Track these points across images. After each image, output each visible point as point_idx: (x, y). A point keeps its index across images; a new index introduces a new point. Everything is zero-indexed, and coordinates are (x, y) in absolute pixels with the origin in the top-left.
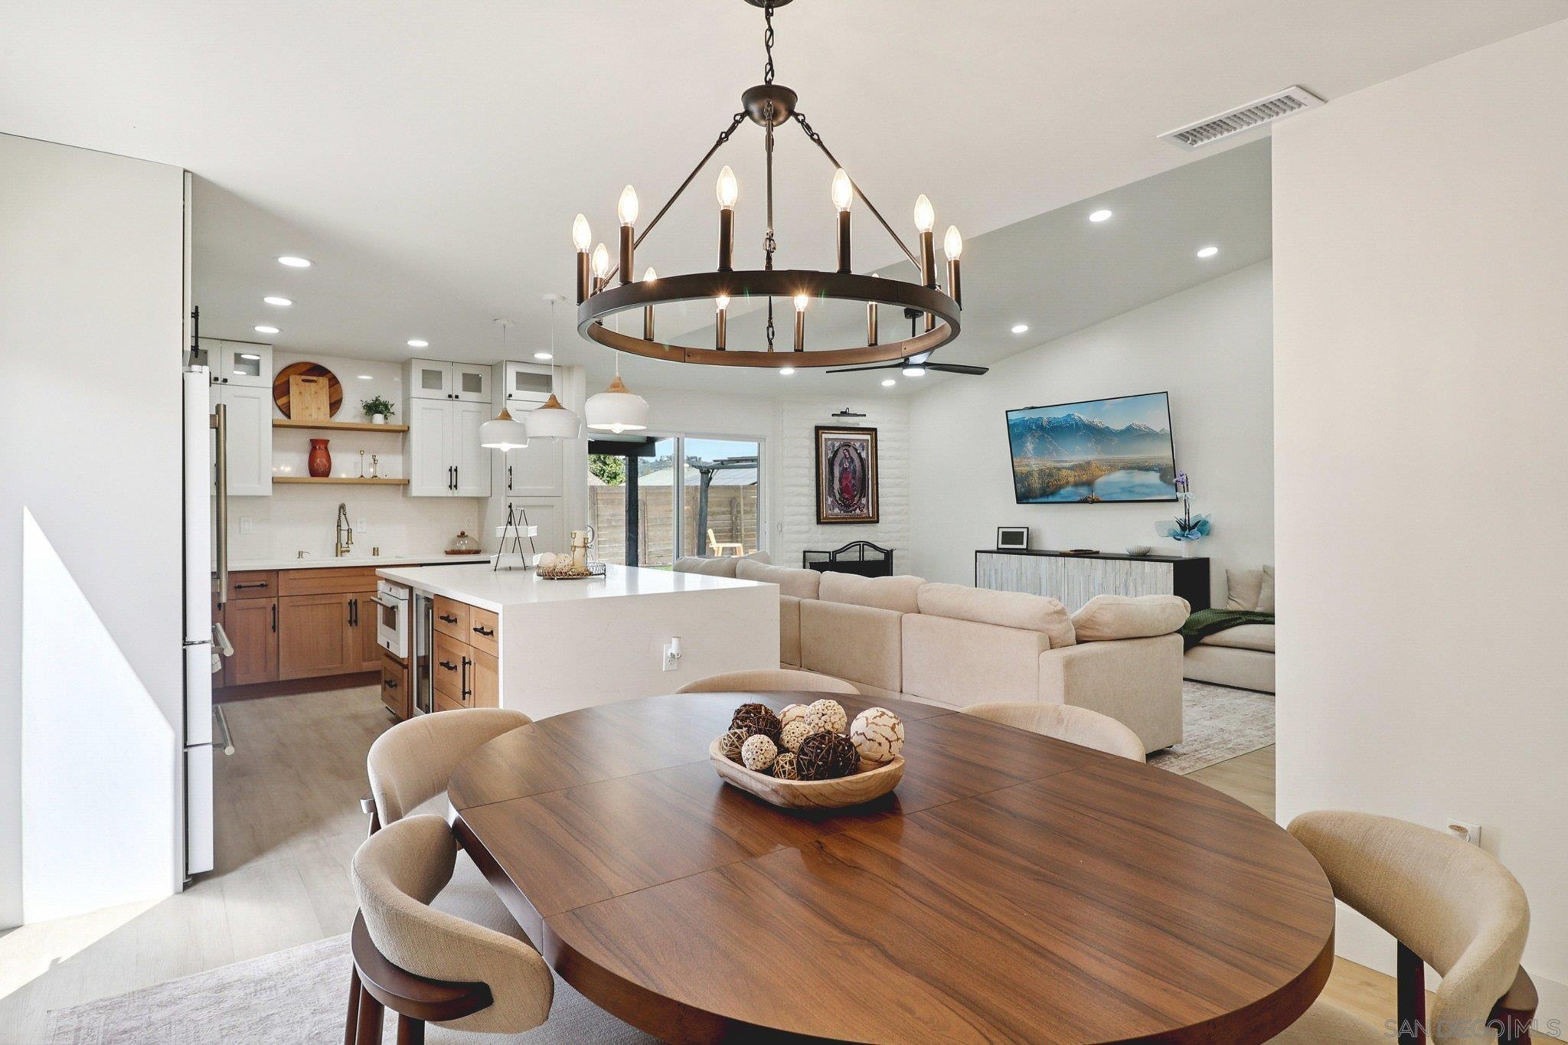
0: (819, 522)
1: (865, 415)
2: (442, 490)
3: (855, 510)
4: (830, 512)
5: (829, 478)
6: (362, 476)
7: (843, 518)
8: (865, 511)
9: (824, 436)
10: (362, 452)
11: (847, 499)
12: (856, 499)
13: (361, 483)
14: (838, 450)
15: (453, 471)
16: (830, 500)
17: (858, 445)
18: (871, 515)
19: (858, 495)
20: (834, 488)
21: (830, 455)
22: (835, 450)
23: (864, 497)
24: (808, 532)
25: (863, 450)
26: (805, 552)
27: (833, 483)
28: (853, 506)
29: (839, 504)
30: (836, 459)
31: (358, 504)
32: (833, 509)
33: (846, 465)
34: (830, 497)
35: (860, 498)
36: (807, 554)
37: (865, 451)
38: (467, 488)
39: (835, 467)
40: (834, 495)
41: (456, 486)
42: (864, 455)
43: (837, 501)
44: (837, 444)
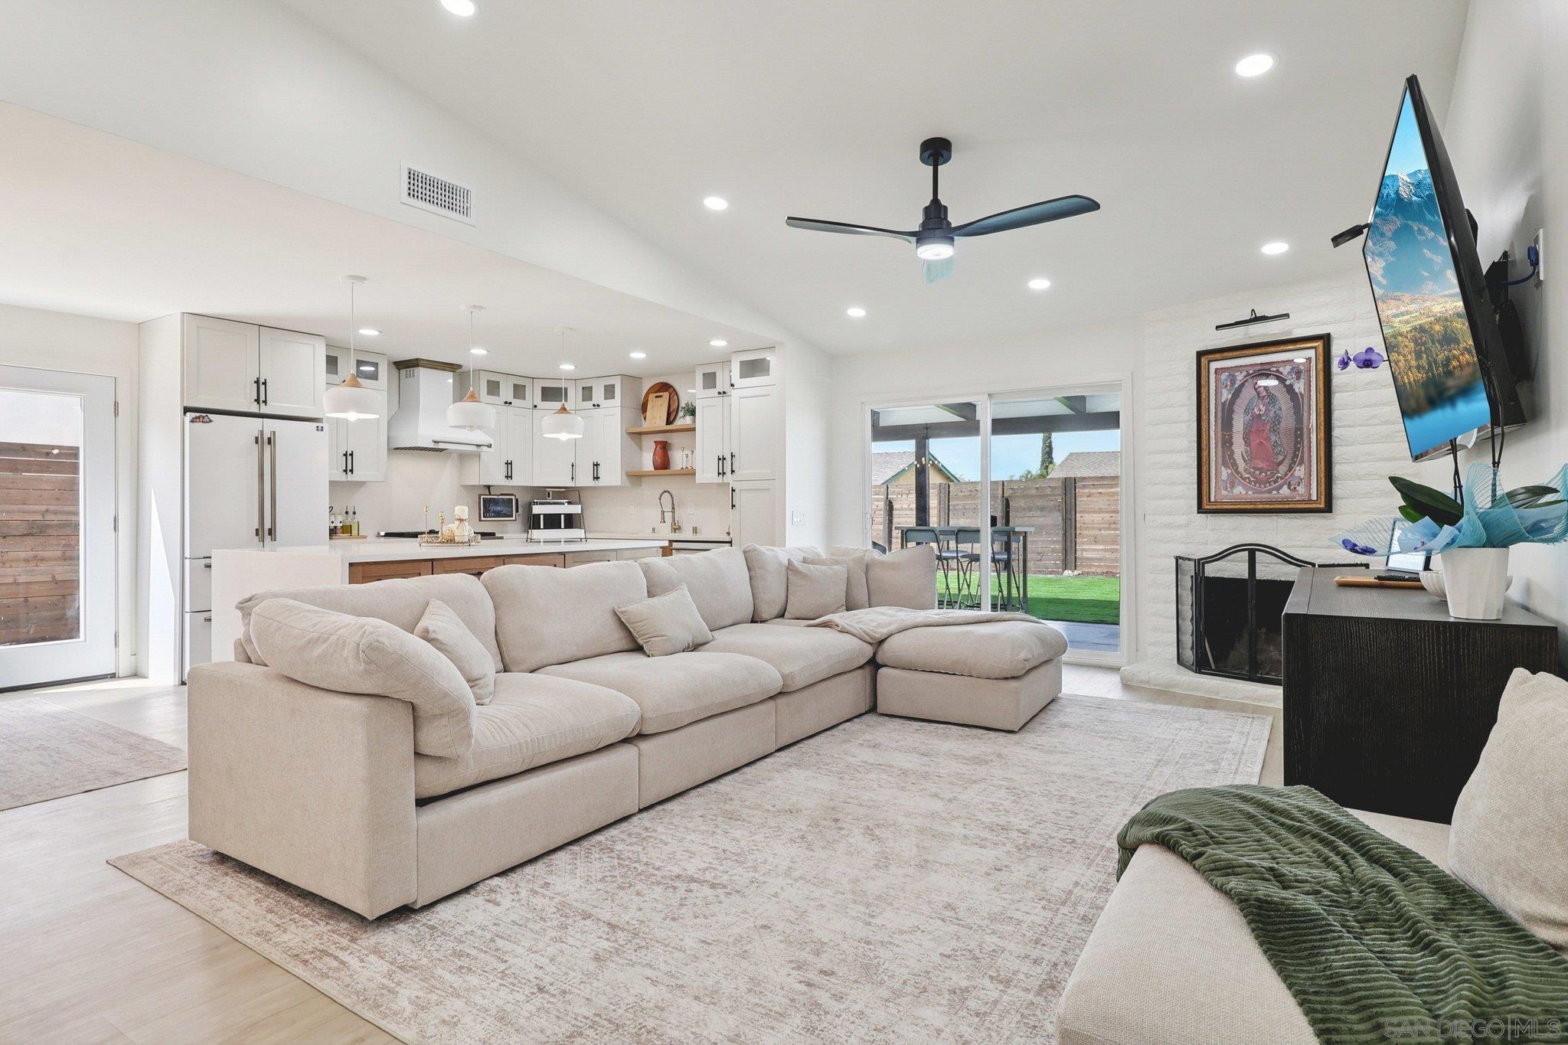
0: (1201, 510)
1: (1287, 315)
3: (1278, 489)
4: (1224, 493)
5: (1223, 436)
7: (1251, 503)
8: (1301, 489)
9: (1214, 365)
10: (682, 448)
11: (1261, 470)
12: (1283, 469)
14: (1242, 385)
16: (1225, 473)
17: (1285, 370)
18: (1314, 498)
19: (1287, 462)
20: (1233, 453)
21: (1226, 395)
22: (1236, 386)
23: (1301, 464)
24: (1187, 525)
25: (1298, 378)
26: (1177, 559)
27: (1231, 444)
28: (1275, 482)
29: (1244, 479)
30: (1238, 401)
31: (688, 491)
32: (1233, 487)
33: (1260, 408)
34: (1227, 467)
35: (1290, 469)
36: (1181, 562)
37: (1302, 381)
39: (1235, 416)
40: (1235, 465)
42: (1299, 387)
43: (1238, 473)
44: (1240, 377)
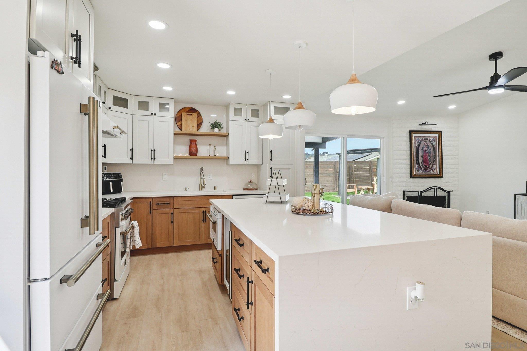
0: (412, 177)
1: (436, 124)
2: (242, 162)
3: (430, 171)
4: (417, 172)
5: (417, 156)
6: (210, 155)
7: (424, 175)
8: (435, 171)
9: (414, 135)
10: (210, 145)
11: (426, 166)
12: (431, 166)
13: (209, 158)
14: (421, 142)
15: (247, 153)
16: (417, 166)
17: (431, 139)
18: (438, 174)
19: (432, 164)
20: (419, 160)
21: (417, 144)
22: (420, 142)
23: (435, 165)
24: (406, 181)
25: (434, 142)
26: (404, 191)
27: (419, 158)
28: (429, 169)
29: (422, 168)
30: (420, 146)
31: (208, 167)
32: (419, 170)
33: (425, 149)
34: (417, 165)
35: (432, 166)
36: (405, 192)
37: (435, 142)
38: (253, 160)
39: (419, 150)
40: (419, 164)
41: (248, 160)
42: (434, 144)
43: (420, 166)
44: (421, 139)
